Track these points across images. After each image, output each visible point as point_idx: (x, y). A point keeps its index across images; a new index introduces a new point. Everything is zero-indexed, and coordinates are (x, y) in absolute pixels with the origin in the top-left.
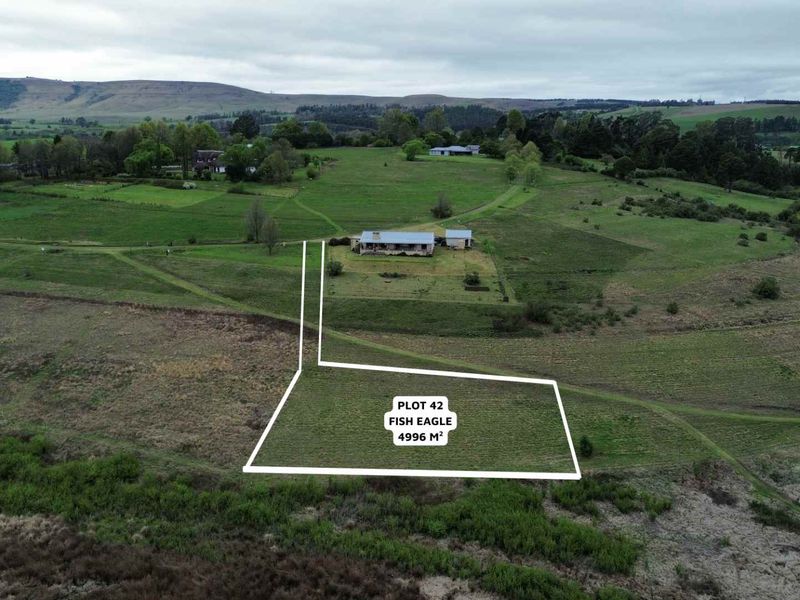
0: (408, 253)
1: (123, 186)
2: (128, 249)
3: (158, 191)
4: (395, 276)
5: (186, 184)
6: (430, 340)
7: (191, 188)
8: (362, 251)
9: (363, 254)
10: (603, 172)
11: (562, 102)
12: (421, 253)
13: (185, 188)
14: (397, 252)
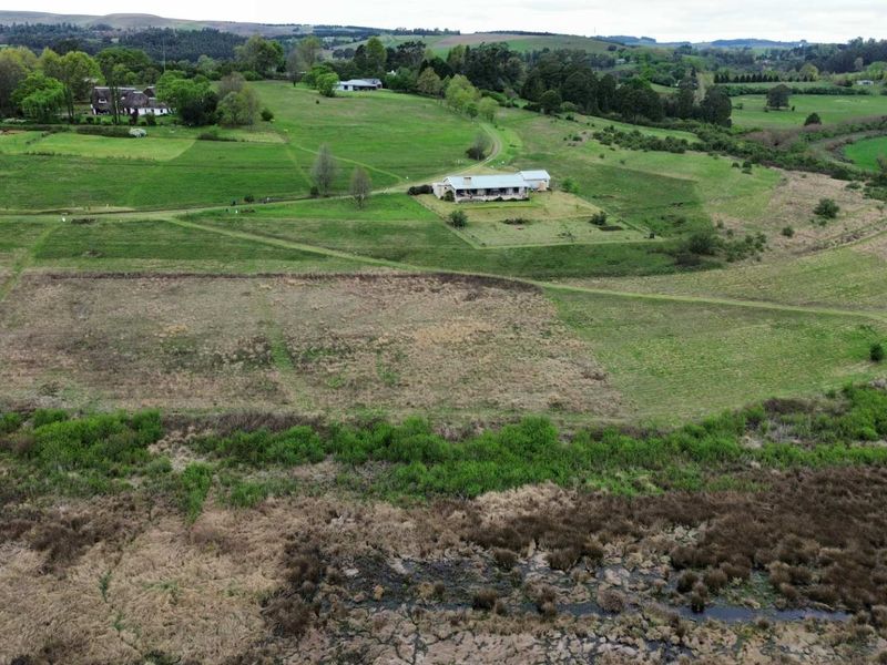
0: (505, 198)
1: (43, 136)
2: (183, 212)
3: (103, 141)
4: (520, 222)
5: (134, 131)
6: (637, 280)
7: (142, 135)
8: (458, 199)
9: (460, 202)
10: (525, 108)
11: (297, 27)
12: (517, 197)
13: (134, 136)
14: (492, 198)
